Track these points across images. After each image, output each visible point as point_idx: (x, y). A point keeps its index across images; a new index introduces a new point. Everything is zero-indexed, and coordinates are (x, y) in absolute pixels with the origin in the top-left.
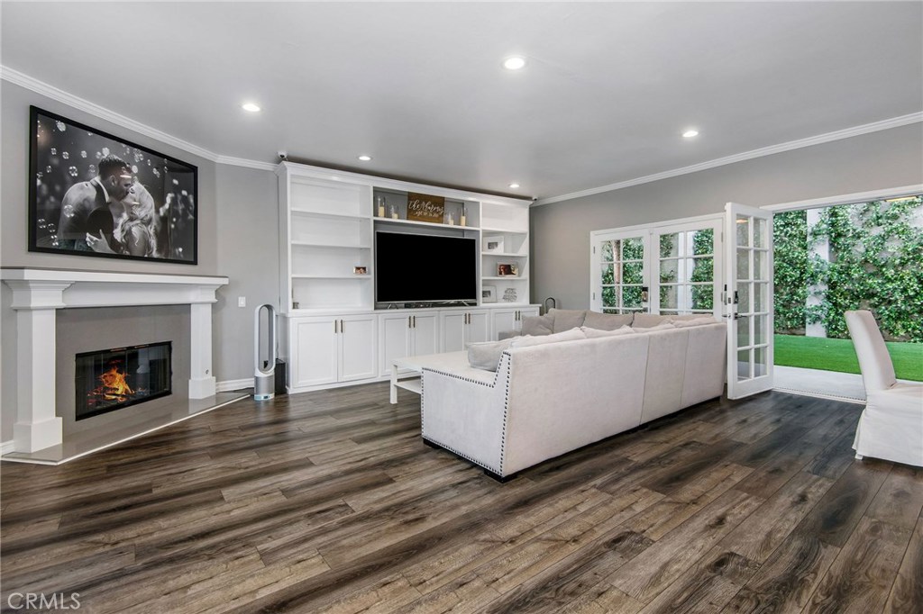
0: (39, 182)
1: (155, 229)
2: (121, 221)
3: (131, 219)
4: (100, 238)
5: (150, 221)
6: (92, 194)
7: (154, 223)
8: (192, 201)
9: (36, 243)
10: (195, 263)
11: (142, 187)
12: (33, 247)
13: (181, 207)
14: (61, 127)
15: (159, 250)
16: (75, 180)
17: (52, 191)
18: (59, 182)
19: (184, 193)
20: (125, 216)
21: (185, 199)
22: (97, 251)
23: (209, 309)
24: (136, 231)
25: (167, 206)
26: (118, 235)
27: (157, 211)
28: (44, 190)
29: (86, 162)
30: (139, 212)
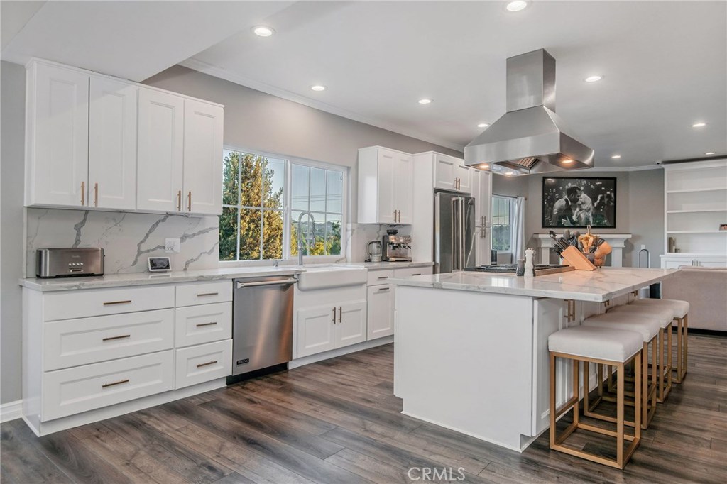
0: (546, 203)
1: (592, 213)
2: (575, 212)
3: (580, 210)
4: (567, 220)
5: (589, 210)
6: (564, 203)
7: (591, 210)
8: (613, 196)
9: (545, 224)
10: (614, 227)
11: (586, 195)
12: (544, 226)
13: (606, 200)
14: (552, 181)
15: (594, 223)
16: (558, 199)
17: (550, 205)
19: (608, 193)
20: (578, 209)
21: (609, 196)
22: (565, 225)
23: (621, 250)
24: (582, 215)
25: (598, 201)
26: (574, 218)
27: (593, 204)
28: (547, 205)
29: (562, 191)
30: (584, 207)
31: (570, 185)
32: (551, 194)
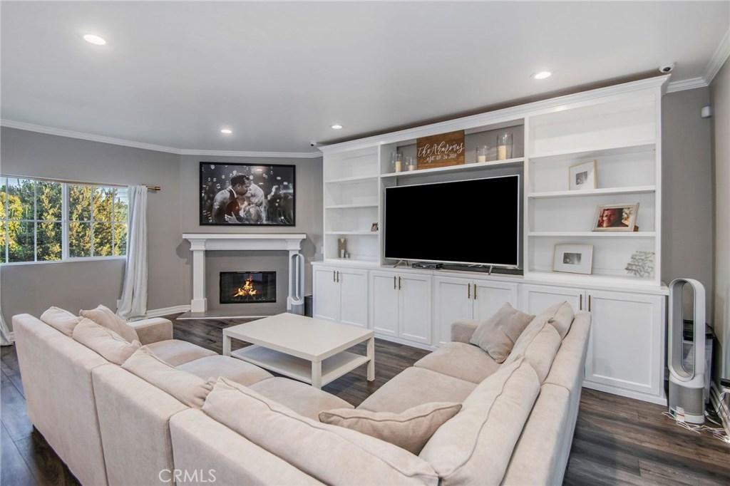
0: (203, 194)
1: (265, 207)
2: (243, 206)
3: (249, 205)
4: (232, 216)
5: (261, 204)
6: (228, 195)
7: (264, 204)
8: (291, 187)
9: (203, 221)
11: (257, 186)
12: (202, 223)
13: (282, 193)
14: (213, 167)
15: (268, 219)
16: (219, 190)
17: (209, 198)
18: (212, 193)
19: (286, 183)
20: (246, 203)
21: (286, 187)
22: (230, 222)
24: (253, 211)
25: (273, 194)
26: (242, 214)
27: (266, 197)
28: (206, 198)
29: (224, 180)
30: (254, 200)
31: (235, 173)
32: (210, 184)
